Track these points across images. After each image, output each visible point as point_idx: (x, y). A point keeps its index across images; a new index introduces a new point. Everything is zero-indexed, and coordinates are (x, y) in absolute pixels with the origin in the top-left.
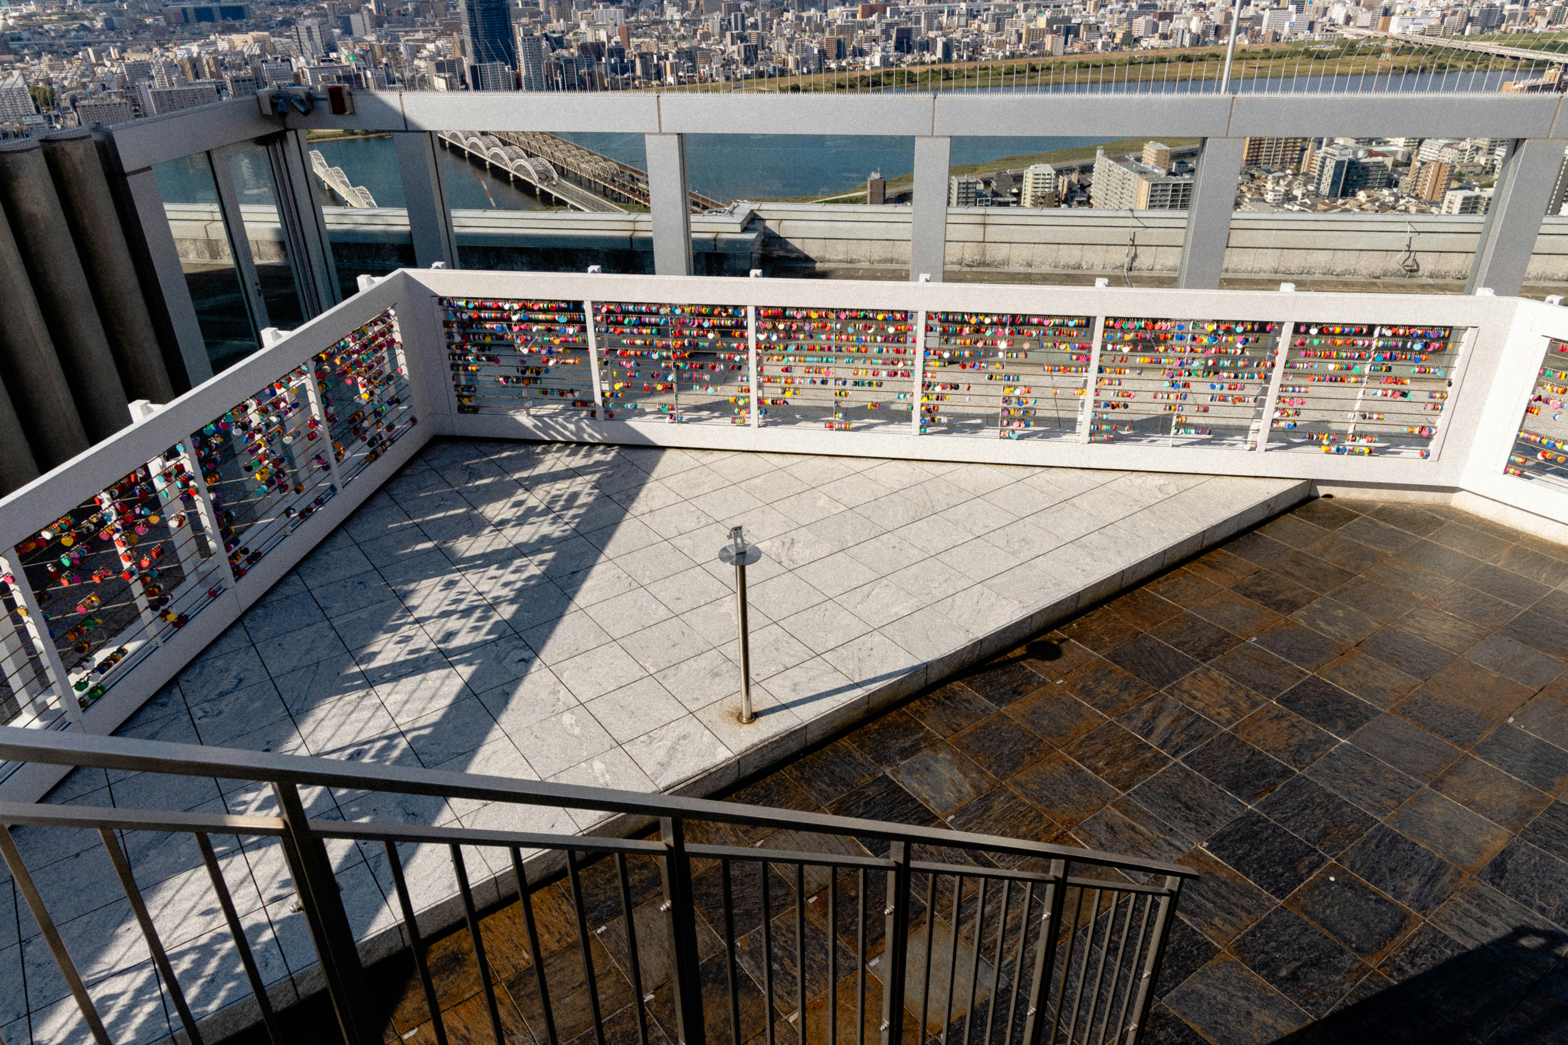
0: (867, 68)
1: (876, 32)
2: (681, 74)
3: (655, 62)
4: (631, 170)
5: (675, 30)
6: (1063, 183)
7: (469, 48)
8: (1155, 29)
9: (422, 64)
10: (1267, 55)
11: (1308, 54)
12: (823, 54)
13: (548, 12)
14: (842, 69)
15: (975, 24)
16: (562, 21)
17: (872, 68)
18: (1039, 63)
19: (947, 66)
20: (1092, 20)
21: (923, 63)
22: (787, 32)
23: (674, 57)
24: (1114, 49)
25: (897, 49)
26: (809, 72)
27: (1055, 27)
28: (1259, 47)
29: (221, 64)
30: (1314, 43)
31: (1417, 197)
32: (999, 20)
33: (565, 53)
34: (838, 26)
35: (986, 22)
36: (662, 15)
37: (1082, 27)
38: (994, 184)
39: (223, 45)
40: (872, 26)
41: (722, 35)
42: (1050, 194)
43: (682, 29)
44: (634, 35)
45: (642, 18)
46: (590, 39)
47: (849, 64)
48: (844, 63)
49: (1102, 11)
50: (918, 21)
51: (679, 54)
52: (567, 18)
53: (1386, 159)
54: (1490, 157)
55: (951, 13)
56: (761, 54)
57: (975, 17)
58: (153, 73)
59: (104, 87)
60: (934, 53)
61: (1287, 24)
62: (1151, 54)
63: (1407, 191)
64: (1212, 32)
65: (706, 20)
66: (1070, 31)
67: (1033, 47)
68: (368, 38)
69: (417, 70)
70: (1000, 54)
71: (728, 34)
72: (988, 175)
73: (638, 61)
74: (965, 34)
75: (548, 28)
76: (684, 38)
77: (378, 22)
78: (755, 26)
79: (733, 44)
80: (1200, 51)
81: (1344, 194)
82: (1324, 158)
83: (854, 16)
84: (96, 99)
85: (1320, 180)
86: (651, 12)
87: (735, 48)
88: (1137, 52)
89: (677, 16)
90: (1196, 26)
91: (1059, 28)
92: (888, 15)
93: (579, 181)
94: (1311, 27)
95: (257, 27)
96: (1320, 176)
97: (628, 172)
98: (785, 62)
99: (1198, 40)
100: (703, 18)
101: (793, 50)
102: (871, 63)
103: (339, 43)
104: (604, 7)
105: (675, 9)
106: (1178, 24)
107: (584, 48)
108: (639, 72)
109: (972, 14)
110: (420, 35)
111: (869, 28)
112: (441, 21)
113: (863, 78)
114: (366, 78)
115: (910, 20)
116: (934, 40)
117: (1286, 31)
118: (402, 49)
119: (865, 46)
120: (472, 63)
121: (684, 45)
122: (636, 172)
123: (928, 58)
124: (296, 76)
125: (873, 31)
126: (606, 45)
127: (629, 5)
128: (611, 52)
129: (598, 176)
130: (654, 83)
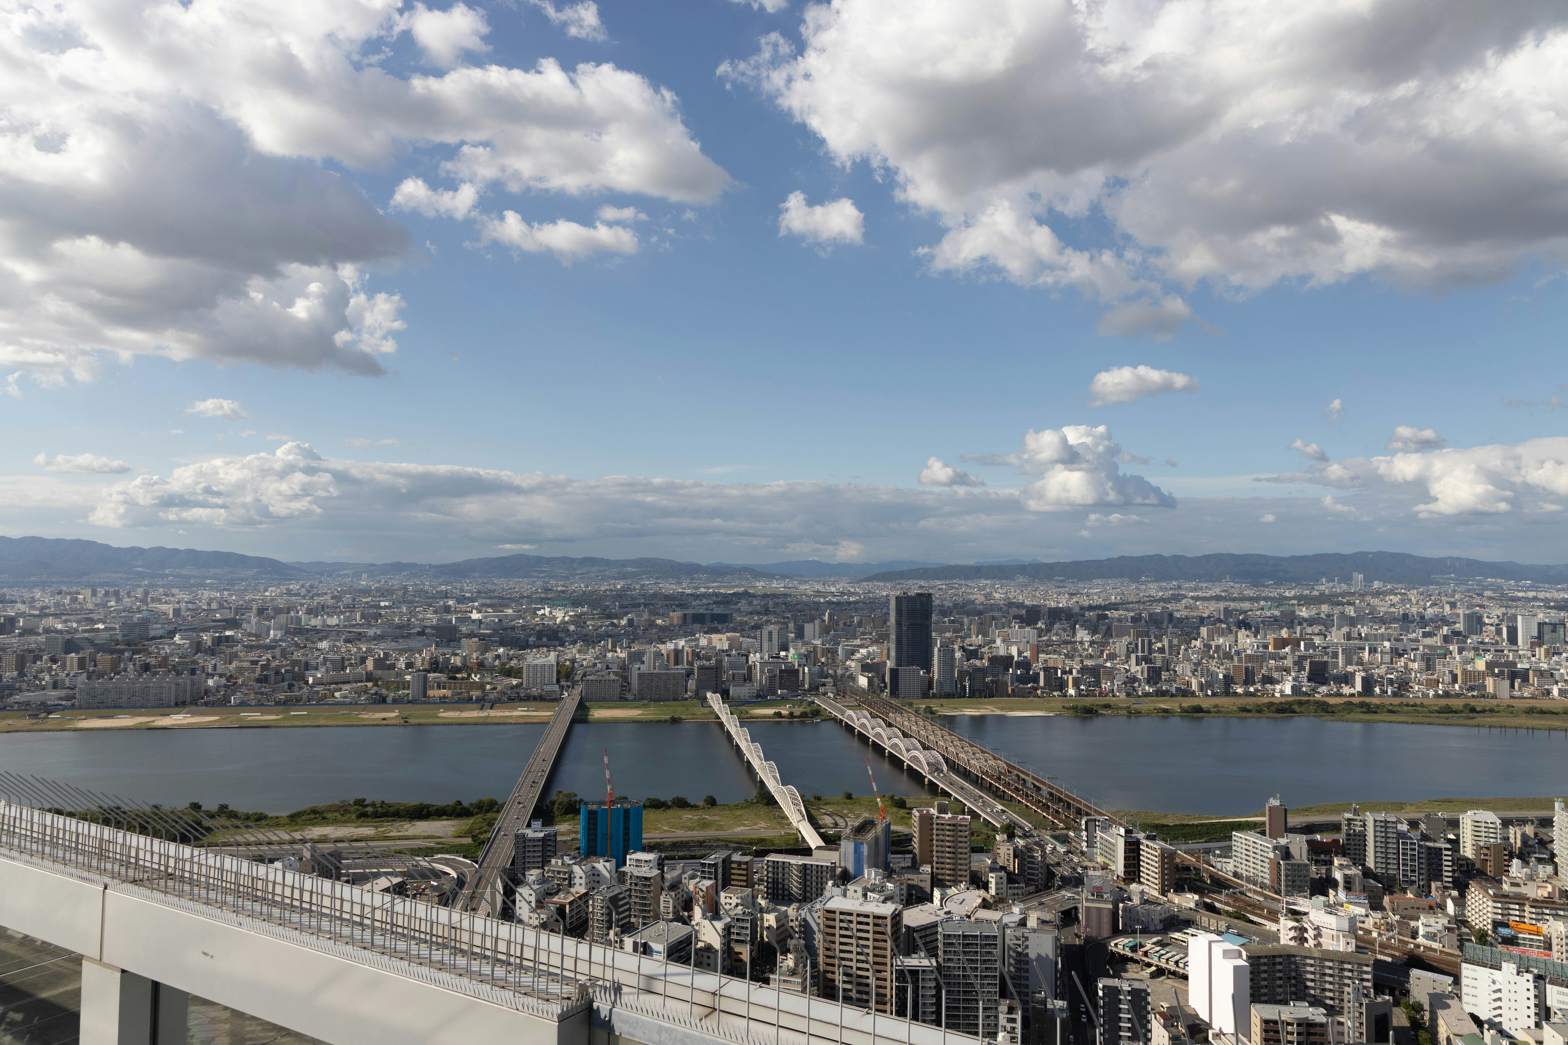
0: (1277, 695)
1: (1289, 662)
2: (1082, 687)
3: (1059, 675)
4: (1019, 770)
5: (1084, 649)
6: (1515, 835)
7: (893, 653)
9: (853, 664)
12: (1229, 680)
13: (970, 629)
14: (1247, 694)
15: (1402, 662)
16: (980, 637)
17: (1282, 696)
18: (1480, 704)
19: (1368, 700)
20: (1544, 666)
21: (1340, 695)
22: (1194, 657)
23: (1078, 672)
25: (1310, 679)
26: (1214, 694)
27: (1496, 671)
29: (697, 655)
32: (1428, 660)
33: (978, 663)
34: (1246, 656)
35: (1414, 661)
36: (1073, 637)
37: (1531, 673)
38: (1423, 826)
39: (703, 642)
40: (1285, 658)
41: (1128, 657)
42: (1496, 846)
43: (1090, 649)
44: (1043, 652)
45: (1054, 638)
46: (1002, 652)
47: (1257, 690)
48: (1252, 689)
49: (1556, 658)
50: (1335, 655)
51: (1083, 670)
52: (985, 635)
55: (1373, 650)
56: (1164, 675)
57: (1401, 655)
58: (644, 659)
59: (608, 667)
60: (1353, 686)
65: (1114, 643)
66: (1516, 675)
67: (1472, 689)
68: (815, 642)
69: (847, 669)
70: (1431, 693)
71: (1133, 656)
72: (1414, 816)
73: (1042, 674)
74: (1389, 671)
75: (968, 641)
76: (1091, 657)
77: (825, 630)
78: (1162, 650)
79: (1137, 664)
83: (1266, 647)
84: (599, 676)
86: (1063, 633)
87: (1139, 668)
89: (1087, 638)
91: (1501, 673)
92: (1302, 648)
93: (966, 774)
95: (734, 630)
97: (1016, 772)
98: (1189, 684)
100: (1111, 641)
101: (1199, 673)
102: (1282, 691)
103: (791, 644)
104: (1020, 627)
105: (1087, 632)
107: (994, 660)
108: (1042, 683)
109: (1397, 653)
110: (858, 642)
111: (1282, 658)
112: (877, 632)
113: (1271, 704)
114: (804, 673)
115: (1327, 654)
116: (1353, 674)
118: (840, 652)
119: (1276, 675)
120: (893, 666)
121: (1089, 663)
122: (1023, 772)
123: (1346, 690)
124: (750, 668)
125: (1285, 662)
126: (1016, 659)
127: (1043, 626)
128: (1019, 665)
129: (986, 773)
130: (1055, 693)
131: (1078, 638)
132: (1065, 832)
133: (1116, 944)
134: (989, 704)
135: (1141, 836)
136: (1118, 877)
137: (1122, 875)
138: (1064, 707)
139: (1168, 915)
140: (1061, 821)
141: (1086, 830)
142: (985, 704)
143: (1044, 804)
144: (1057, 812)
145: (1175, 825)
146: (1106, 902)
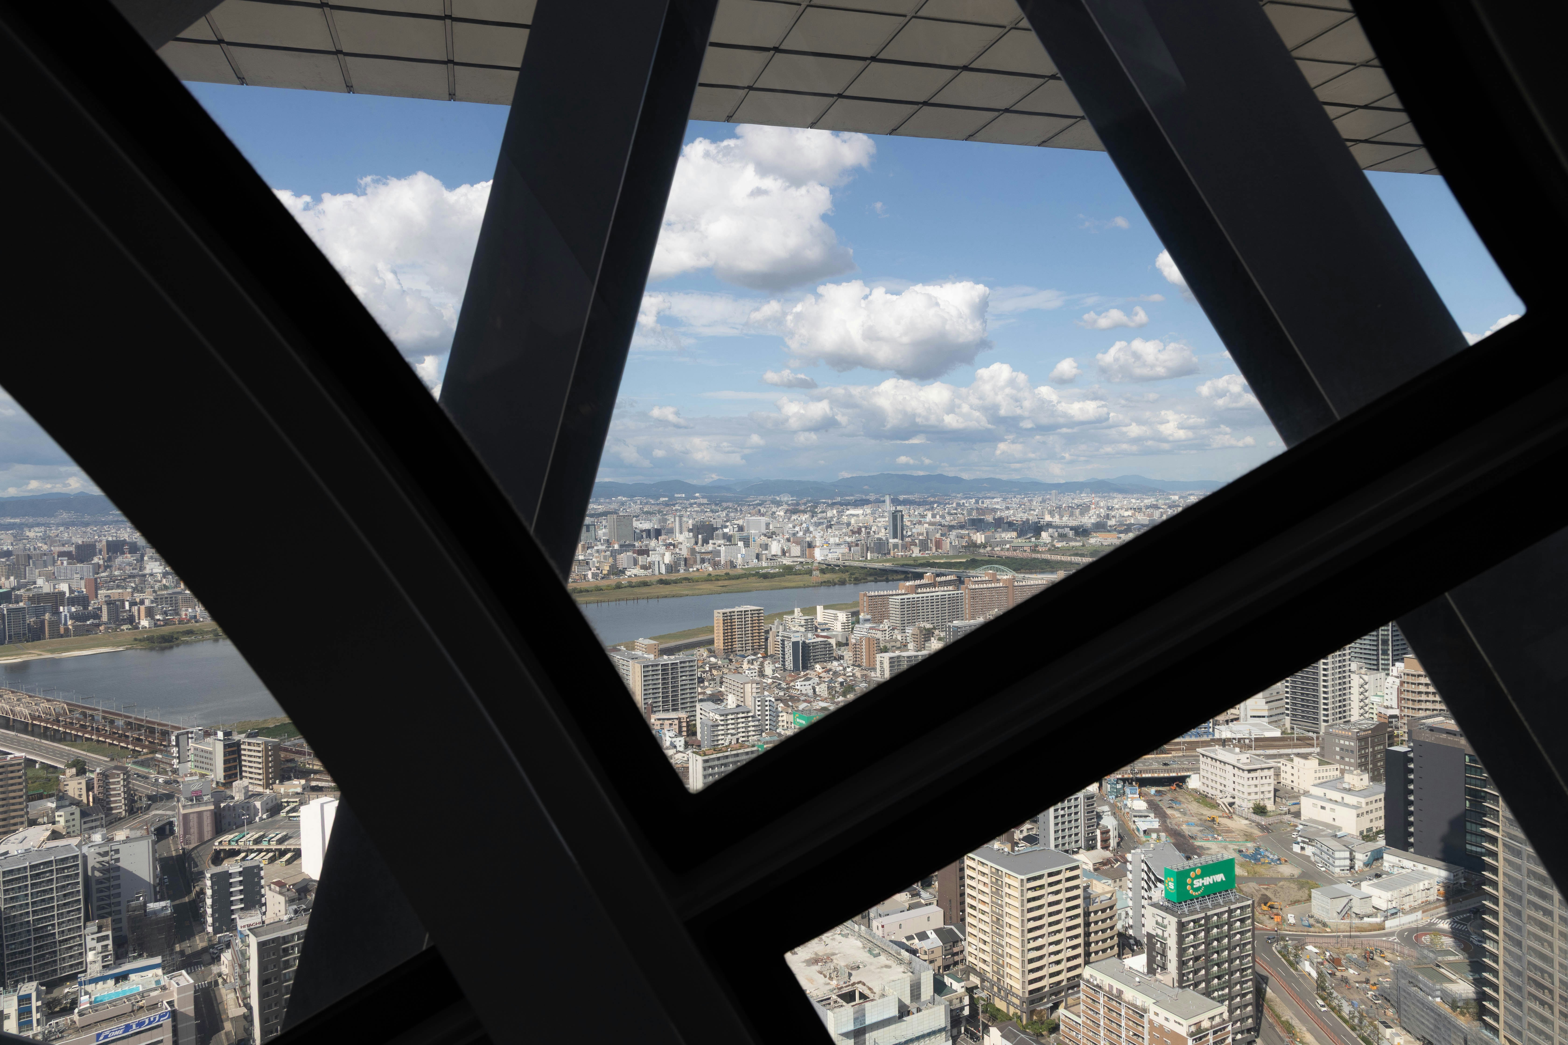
2: (158, 617)
3: (127, 607)
4: (84, 707)
8: (635, 562)
10: (728, 577)
11: (757, 574)
16: (12, 578)
24: (603, 578)
28: (721, 572)
30: (763, 568)
31: (859, 666)
43: (164, 581)
44: (103, 587)
45: (117, 573)
46: (47, 590)
49: (589, 551)
53: (829, 640)
54: (904, 635)
61: (739, 556)
62: (634, 580)
63: (851, 662)
64: (683, 563)
73: (105, 609)
80: (673, 576)
81: (805, 668)
82: (783, 641)
85: (784, 658)
88: (624, 580)
89: (159, 570)
90: (668, 558)
94: (758, 557)
96: (784, 655)
97: (80, 710)
99: (671, 568)
104: (69, 564)
105: (158, 563)
106: (653, 557)
107: (36, 600)
108: (105, 618)
117: (739, 561)
122: (90, 708)
126: (67, 595)
127: (101, 562)
128: (72, 601)
129: (39, 718)
130: (124, 627)
131: (147, 571)
132: (150, 756)
133: (220, 843)
134: (34, 648)
135: (241, 737)
136: (217, 783)
137: (222, 781)
138: (136, 640)
139: (274, 802)
140: (143, 747)
141: (177, 745)
142: (28, 649)
143: (121, 736)
144: (139, 740)
145: (276, 726)
146: (206, 803)
